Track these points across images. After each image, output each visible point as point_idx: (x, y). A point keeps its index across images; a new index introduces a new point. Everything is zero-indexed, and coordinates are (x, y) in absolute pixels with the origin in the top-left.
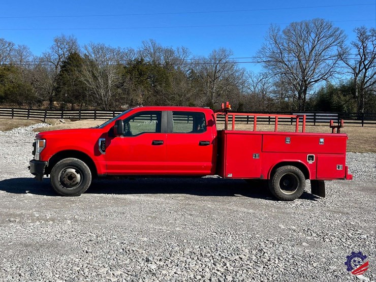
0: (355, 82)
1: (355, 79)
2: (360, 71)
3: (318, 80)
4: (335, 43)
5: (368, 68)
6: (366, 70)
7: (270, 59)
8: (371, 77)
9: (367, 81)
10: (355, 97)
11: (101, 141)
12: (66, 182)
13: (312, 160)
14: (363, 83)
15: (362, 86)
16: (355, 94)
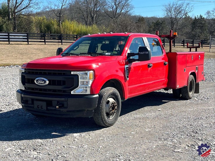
8: (20, 4)
9: (18, 6)
10: (9, 19)
11: (127, 67)
12: (111, 112)
13: (197, 70)
14: (16, 7)
15: (14, 10)
16: (9, 17)
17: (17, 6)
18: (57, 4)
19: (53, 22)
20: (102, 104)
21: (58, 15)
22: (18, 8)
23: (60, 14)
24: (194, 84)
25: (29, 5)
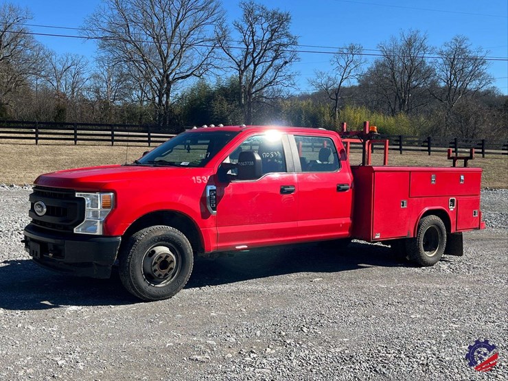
0: (240, 83)
1: (240, 78)
2: (246, 67)
3: (188, 76)
4: (209, 21)
5: (258, 64)
6: (255, 66)
7: (108, 34)
8: (261, 78)
9: (256, 82)
10: (241, 105)
11: (210, 191)
12: (156, 274)
13: (453, 206)
14: (252, 85)
15: (249, 89)
16: (240, 102)
17: (254, 82)
18: (333, 76)
19: (323, 109)
20: (131, 255)
21: (334, 96)
22: (257, 85)
23: (337, 95)
24: (442, 235)
25: (274, 79)
